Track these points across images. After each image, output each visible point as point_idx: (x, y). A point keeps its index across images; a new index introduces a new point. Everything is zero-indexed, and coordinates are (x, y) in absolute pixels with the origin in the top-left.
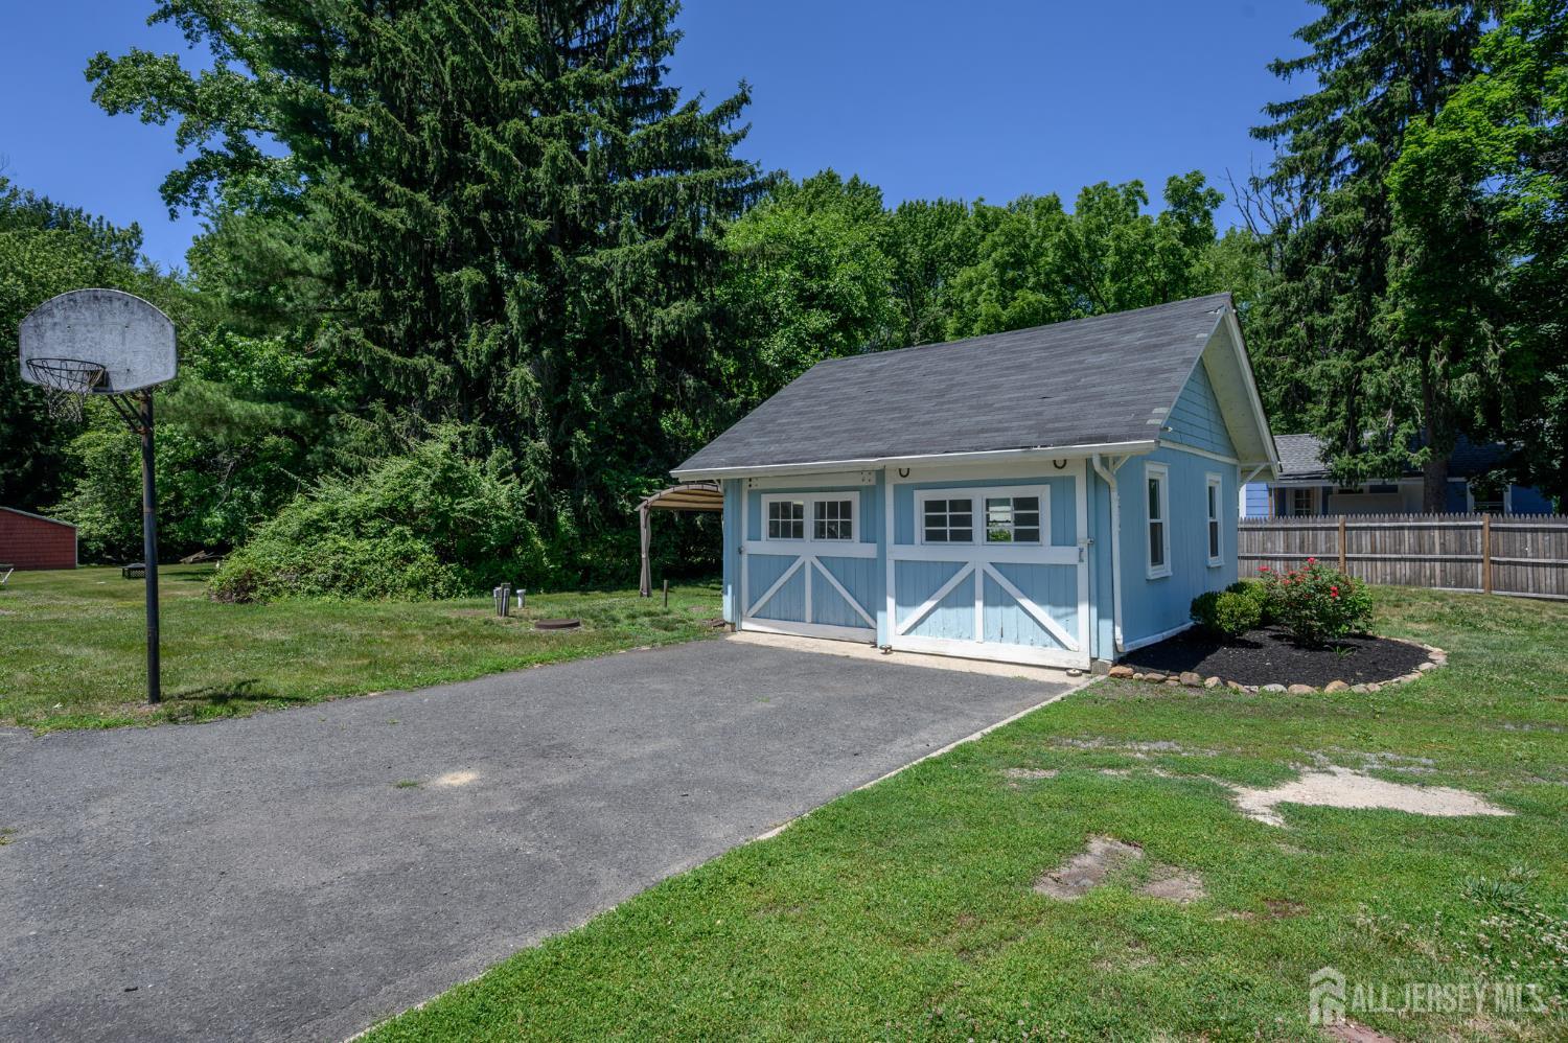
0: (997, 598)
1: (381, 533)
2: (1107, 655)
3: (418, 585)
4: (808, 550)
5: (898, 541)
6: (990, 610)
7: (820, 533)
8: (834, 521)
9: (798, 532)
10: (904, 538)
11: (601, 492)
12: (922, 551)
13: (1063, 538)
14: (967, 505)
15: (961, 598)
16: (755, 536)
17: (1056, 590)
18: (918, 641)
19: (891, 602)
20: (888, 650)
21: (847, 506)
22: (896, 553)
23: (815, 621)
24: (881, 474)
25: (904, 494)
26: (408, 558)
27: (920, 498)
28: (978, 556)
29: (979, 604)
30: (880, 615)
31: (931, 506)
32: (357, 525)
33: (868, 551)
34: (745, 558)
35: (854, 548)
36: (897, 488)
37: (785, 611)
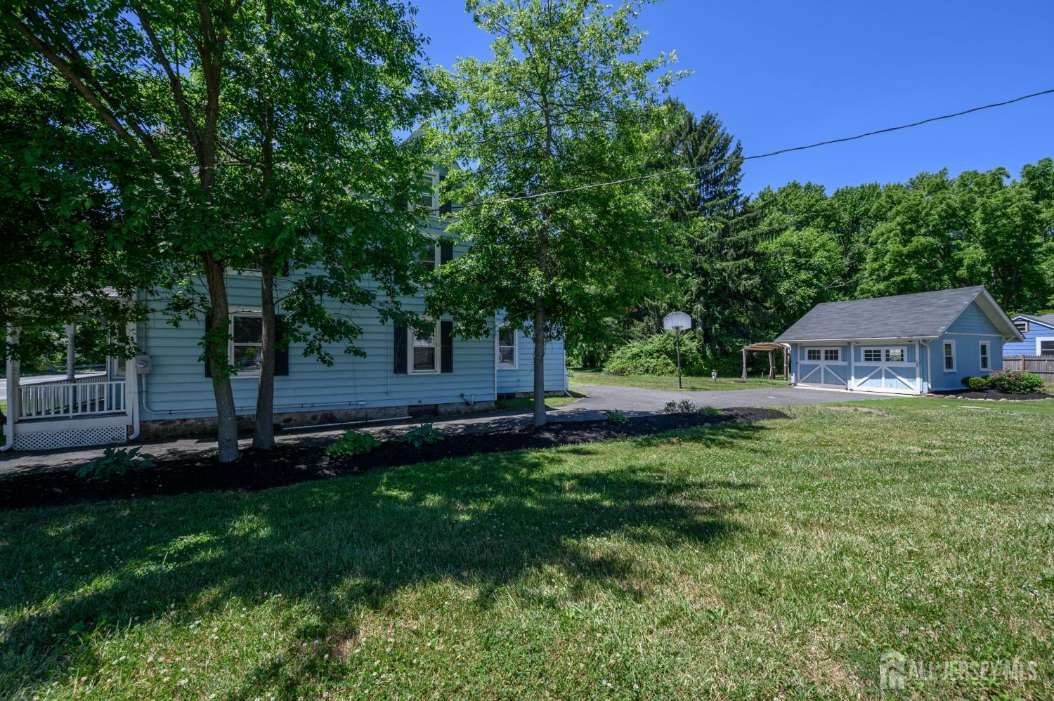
0: (888, 376)
1: (658, 357)
2: (926, 391)
3: (672, 372)
4: (822, 363)
5: (855, 361)
6: (887, 380)
7: (826, 358)
8: (831, 355)
9: (819, 358)
10: (857, 359)
11: (720, 344)
12: (863, 363)
13: (911, 359)
14: (880, 351)
15: (878, 376)
16: (802, 358)
17: (910, 374)
18: (861, 388)
19: (853, 378)
20: (851, 390)
21: (836, 352)
22: (854, 364)
23: (825, 383)
24: (849, 343)
25: (857, 348)
26: (667, 365)
27: (863, 349)
28: (883, 365)
29: (883, 378)
30: (849, 381)
31: (866, 351)
32: (650, 354)
33: (845, 364)
34: (799, 366)
35: (840, 363)
36: (855, 347)
37: (815, 380)
